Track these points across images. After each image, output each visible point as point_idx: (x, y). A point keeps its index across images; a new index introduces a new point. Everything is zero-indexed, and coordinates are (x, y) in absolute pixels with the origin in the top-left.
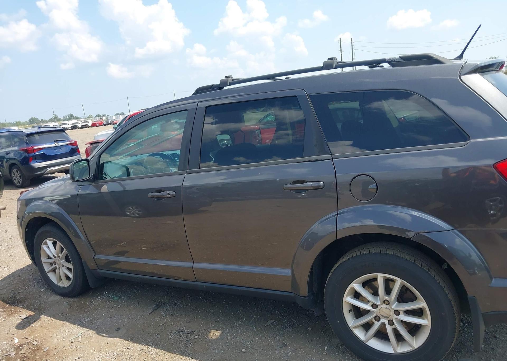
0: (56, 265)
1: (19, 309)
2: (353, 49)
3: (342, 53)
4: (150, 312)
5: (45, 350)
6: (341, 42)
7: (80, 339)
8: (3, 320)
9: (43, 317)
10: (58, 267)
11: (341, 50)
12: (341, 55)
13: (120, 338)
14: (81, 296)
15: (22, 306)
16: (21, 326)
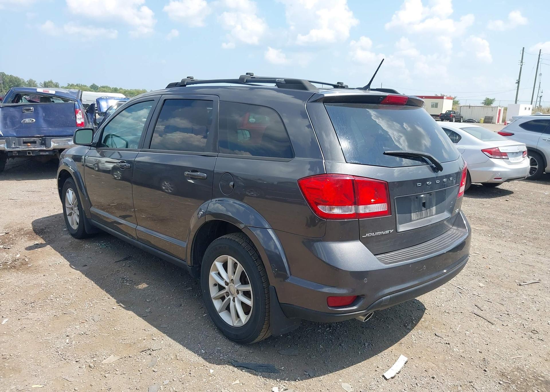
0: (73, 211)
1: (39, 238)
2: (539, 63)
3: (522, 65)
4: (116, 261)
5: (29, 266)
6: (524, 52)
7: (57, 265)
8: (23, 242)
9: (48, 246)
10: (73, 213)
11: (522, 62)
12: (521, 68)
13: (80, 271)
14: (84, 239)
15: (42, 236)
16: (29, 248)
